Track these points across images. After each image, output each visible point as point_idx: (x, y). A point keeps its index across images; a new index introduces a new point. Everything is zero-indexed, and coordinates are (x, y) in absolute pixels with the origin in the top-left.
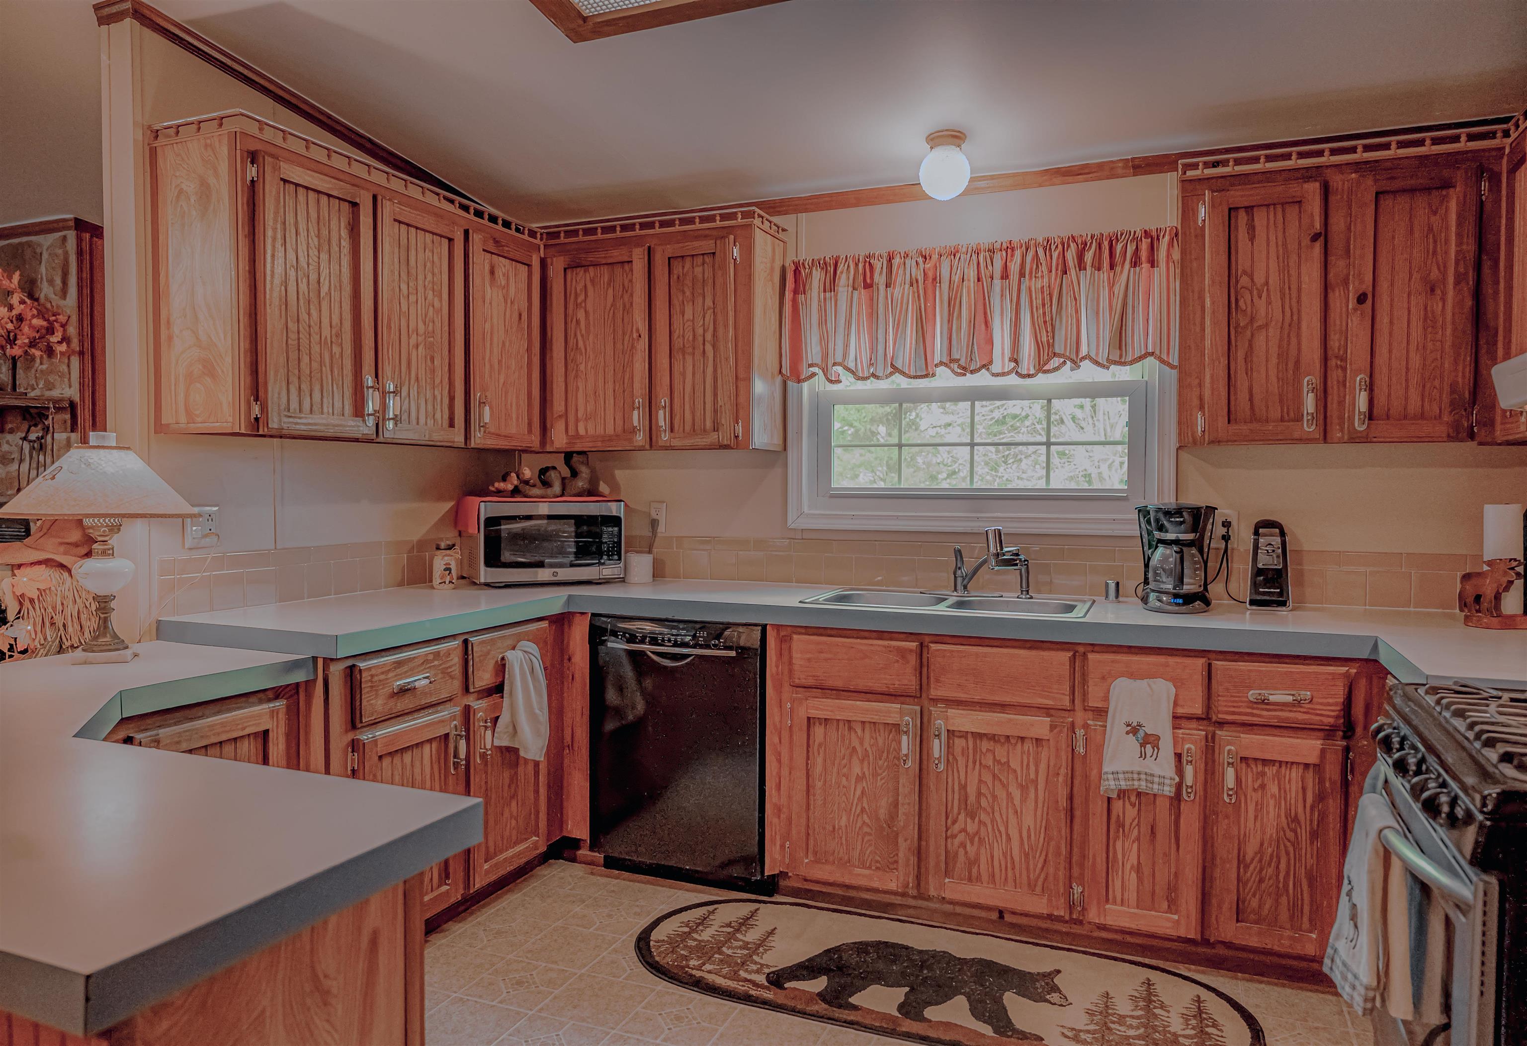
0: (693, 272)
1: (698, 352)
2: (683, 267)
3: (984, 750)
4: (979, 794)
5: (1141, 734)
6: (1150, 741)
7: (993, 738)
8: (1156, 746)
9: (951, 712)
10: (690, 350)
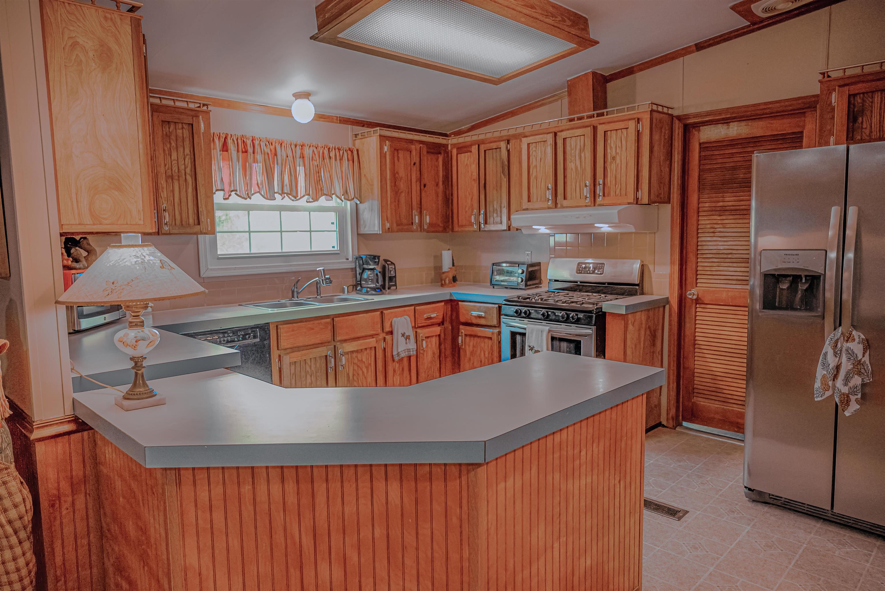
0: (176, 132)
1: (182, 179)
2: (169, 128)
3: (354, 357)
4: (354, 375)
5: (405, 336)
6: (408, 338)
7: (357, 351)
8: (409, 339)
9: (344, 345)
10: (177, 178)
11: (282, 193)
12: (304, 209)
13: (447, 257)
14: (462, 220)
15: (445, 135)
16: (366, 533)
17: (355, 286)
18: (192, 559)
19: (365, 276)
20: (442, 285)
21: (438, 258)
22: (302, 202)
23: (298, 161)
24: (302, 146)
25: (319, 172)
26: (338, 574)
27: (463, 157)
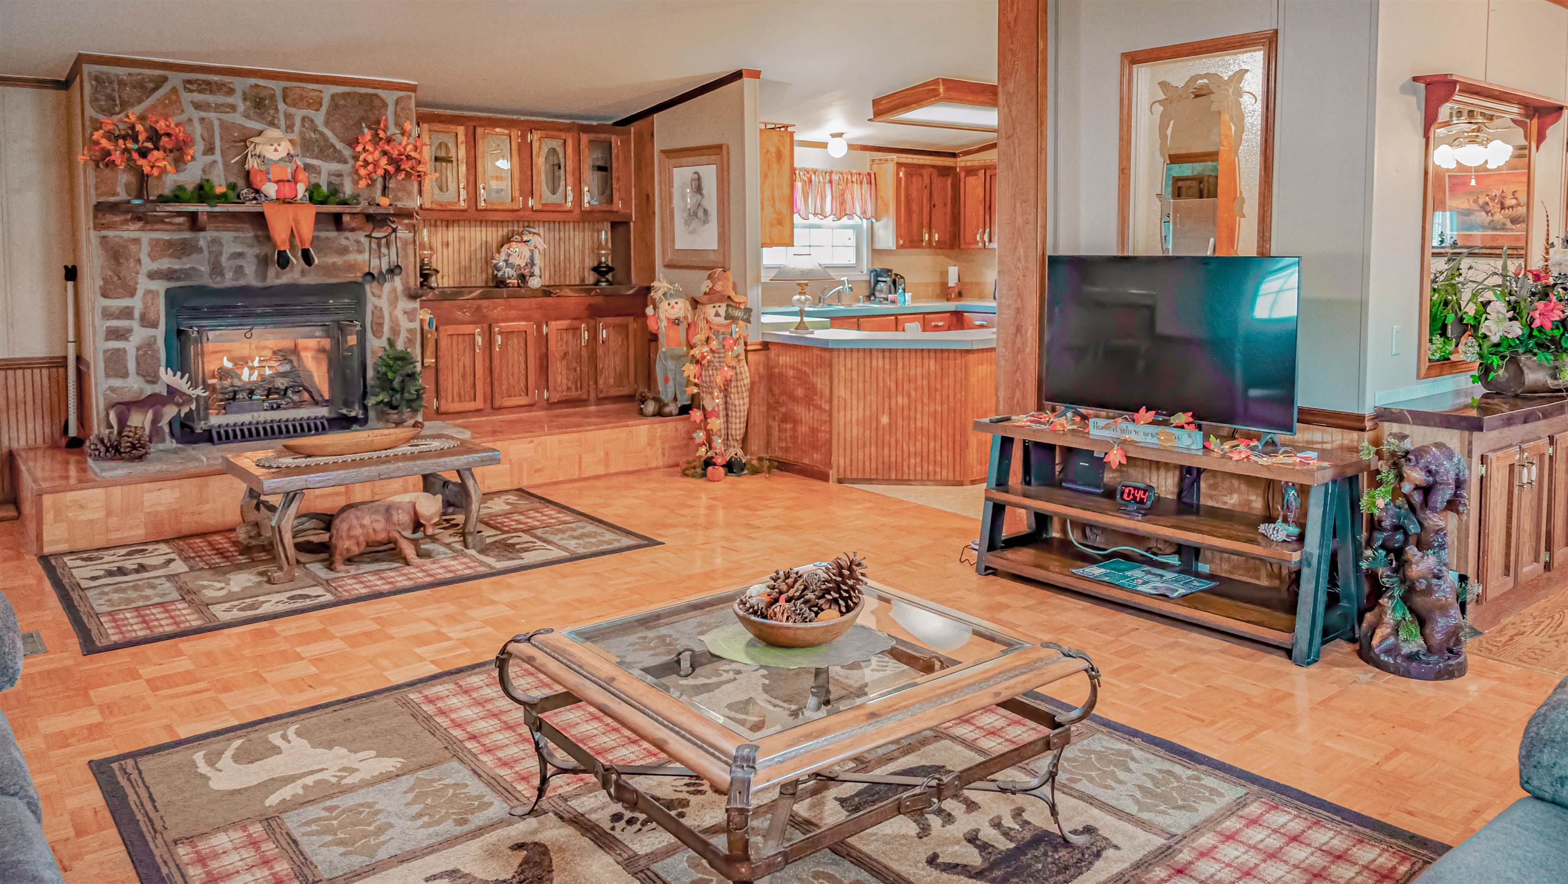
11: (815, 214)
12: (828, 227)
13: (953, 273)
14: (968, 237)
15: (954, 155)
16: (919, 383)
17: (869, 297)
18: (842, 393)
19: (879, 287)
20: (948, 300)
21: (944, 274)
22: (829, 221)
23: (828, 186)
24: (831, 173)
25: (843, 195)
26: (906, 401)
27: (971, 180)
